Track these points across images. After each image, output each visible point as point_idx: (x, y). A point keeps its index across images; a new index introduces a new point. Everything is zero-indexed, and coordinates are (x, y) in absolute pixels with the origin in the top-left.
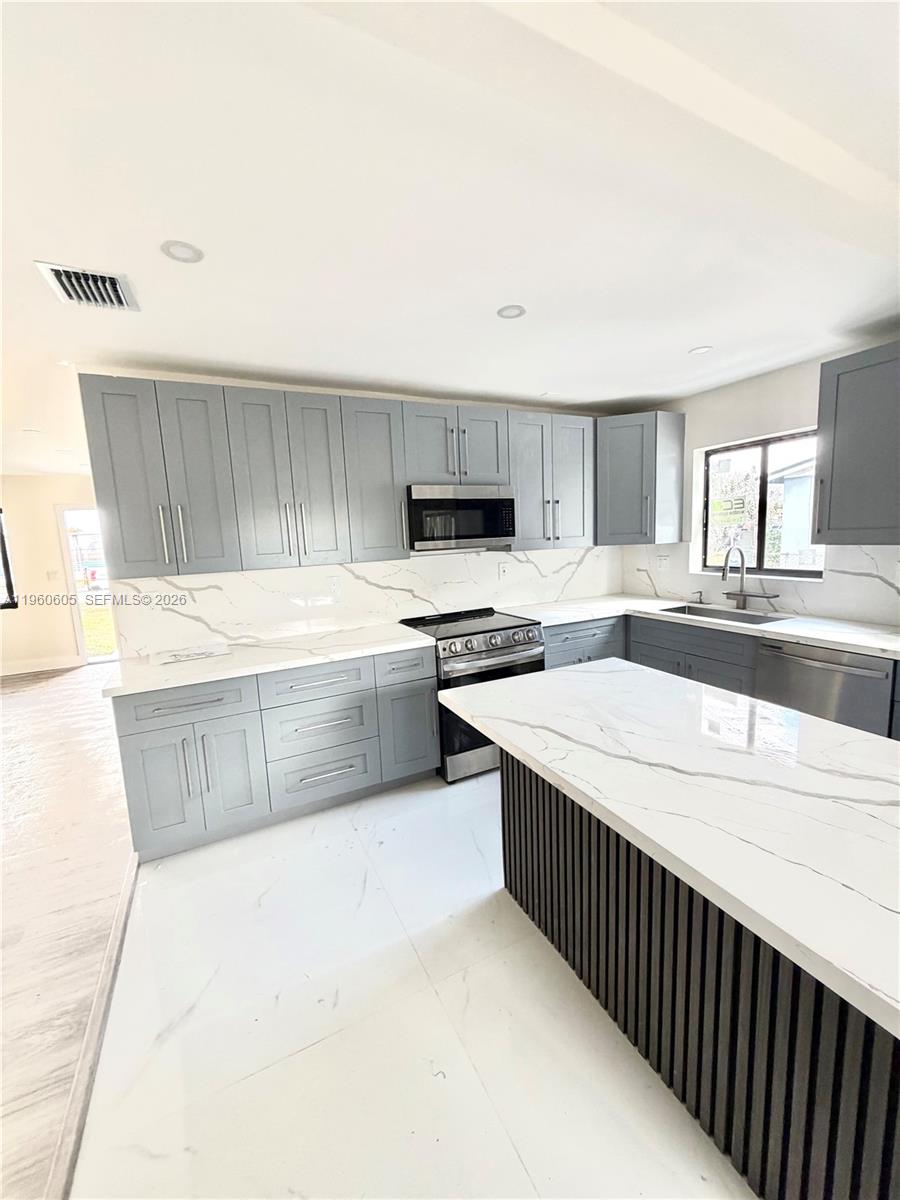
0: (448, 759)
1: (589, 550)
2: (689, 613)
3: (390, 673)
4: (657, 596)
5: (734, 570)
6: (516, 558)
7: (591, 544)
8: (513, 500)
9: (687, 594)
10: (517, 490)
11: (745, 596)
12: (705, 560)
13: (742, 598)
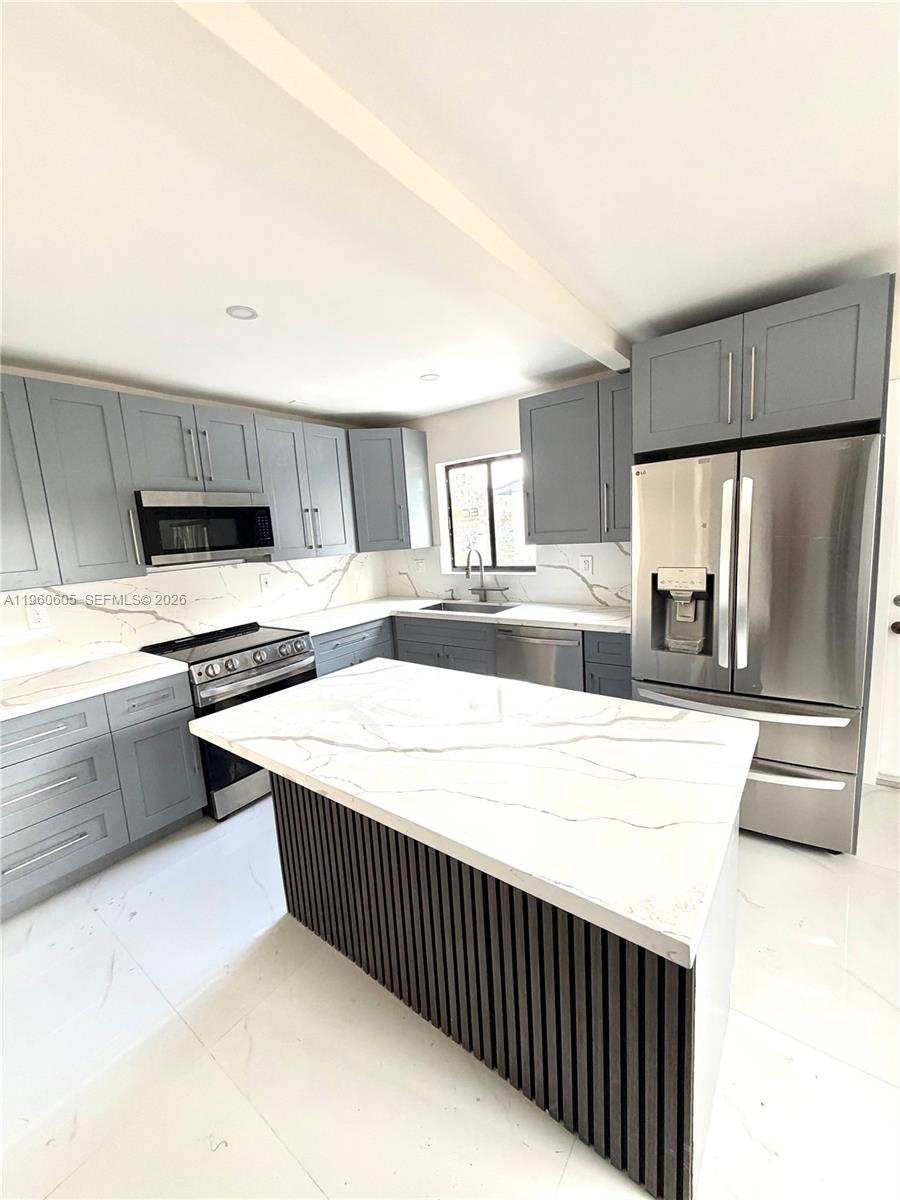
0: (215, 794)
1: (352, 557)
2: (445, 610)
3: (128, 711)
4: (418, 597)
5: (475, 568)
6: (277, 568)
7: (353, 551)
8: (268, 508)
9: (440, 592)
10: (272, 499)
11: (485, 590)
12: (453, 561)
13: (483, 592)
